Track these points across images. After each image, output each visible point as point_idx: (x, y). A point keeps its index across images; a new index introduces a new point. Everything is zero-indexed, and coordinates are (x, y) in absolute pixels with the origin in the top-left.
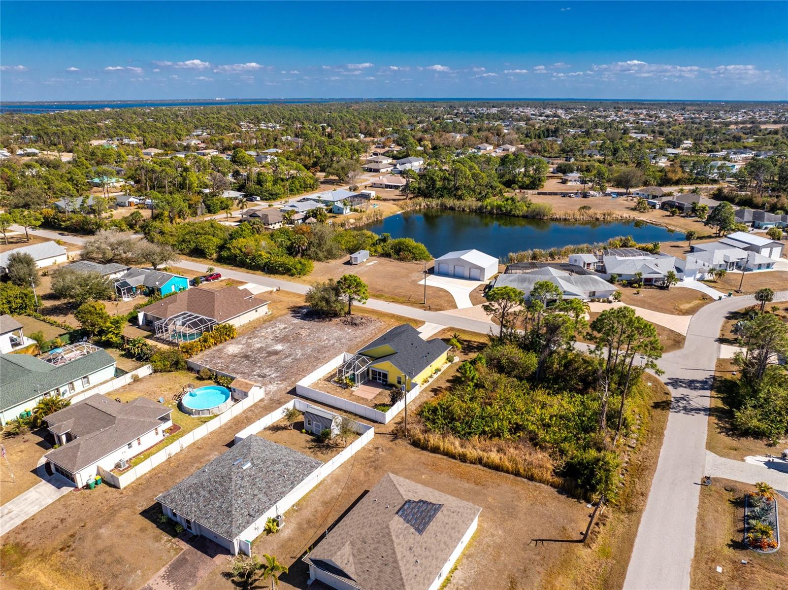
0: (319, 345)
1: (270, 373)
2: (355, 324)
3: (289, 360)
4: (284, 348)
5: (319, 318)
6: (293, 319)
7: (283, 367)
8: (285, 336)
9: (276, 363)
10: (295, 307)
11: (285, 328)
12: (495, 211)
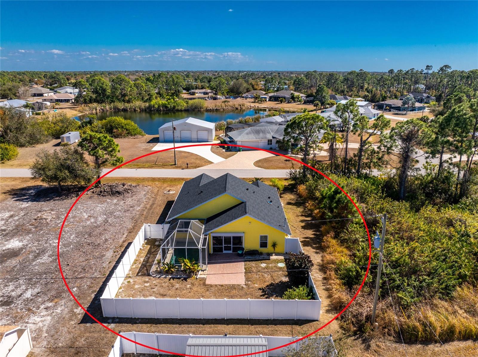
0: (84, 227)
1: (19, 291)
2: (119, 193)
3: (45, 259)
4: (25, 242)
5: (60, 196)
6: (18, 203)
7: (40, 274)
8: (17, 226)
9: (22, 269)
10: (13, 190)
11: (11, 216)
12: (161, 108)
